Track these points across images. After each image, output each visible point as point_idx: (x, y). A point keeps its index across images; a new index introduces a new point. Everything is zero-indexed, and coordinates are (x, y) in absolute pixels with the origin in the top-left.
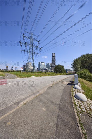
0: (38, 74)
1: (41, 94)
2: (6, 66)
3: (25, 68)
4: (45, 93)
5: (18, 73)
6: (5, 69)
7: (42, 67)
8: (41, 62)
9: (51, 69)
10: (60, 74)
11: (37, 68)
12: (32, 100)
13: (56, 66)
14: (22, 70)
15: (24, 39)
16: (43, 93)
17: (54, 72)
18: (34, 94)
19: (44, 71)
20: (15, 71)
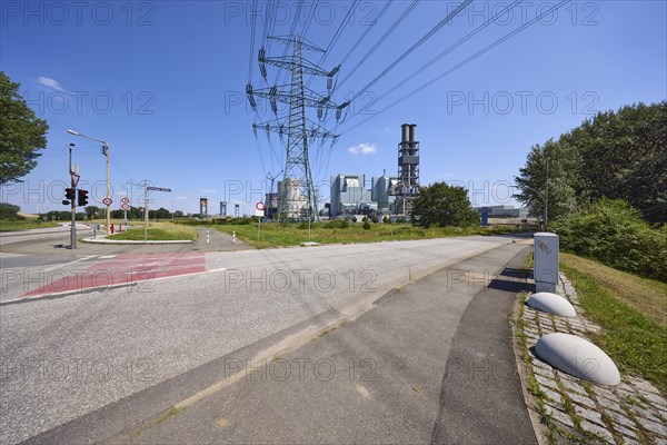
0: (331, 230)
1: (346, 325)
2: (202, 200)
3: (275, 205)
4: (365, 318)
5: (246, 226)
6: (198, 212)
7: (347, 201)
8: (342, 177)
9: (397, 208)
10: (447, 234)
11: (327, 205)
12: (307, 346)
13: (422, 191)
14: (262, 214)
15: (264, 74)
16: (358, 320)
17: (413, 221)
18: (316, 319)
19: (359, 218)
20: (234, 221)
